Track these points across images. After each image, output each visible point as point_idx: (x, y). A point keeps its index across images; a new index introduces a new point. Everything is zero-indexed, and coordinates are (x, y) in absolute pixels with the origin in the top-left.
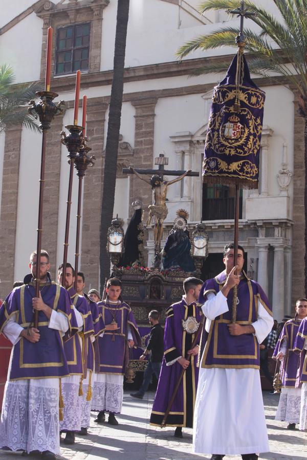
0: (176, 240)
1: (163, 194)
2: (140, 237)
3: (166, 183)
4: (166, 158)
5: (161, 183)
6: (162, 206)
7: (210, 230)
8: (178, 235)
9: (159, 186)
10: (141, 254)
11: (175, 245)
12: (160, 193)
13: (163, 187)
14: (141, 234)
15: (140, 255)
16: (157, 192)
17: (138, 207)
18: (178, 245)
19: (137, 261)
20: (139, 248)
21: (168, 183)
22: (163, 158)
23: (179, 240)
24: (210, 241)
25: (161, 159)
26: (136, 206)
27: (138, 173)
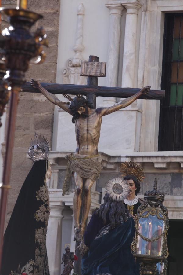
0: (109, 222)
1: (93, 132)
2: (39, 215)
3: (99, 111)
4: (101, 64)
5: (91, 112)
6: (92, 154)
7: (176, 171)
8: (112, 212)
9: (85, 116)
10: (40, 249)
11: (105, 231)
12: (88, 130)
13: (94, 119)
14: (42, 208)
15: (37, 251)
16: (83, 129)
17: (40, 157)
19: (31, 262)
20: (37, 236)
21: (103, 111)
22: (96, 63)
23: (113, 222)
24: (176, 195)
25: (92, 65)
26: (37, 153)
27: (46, 92)
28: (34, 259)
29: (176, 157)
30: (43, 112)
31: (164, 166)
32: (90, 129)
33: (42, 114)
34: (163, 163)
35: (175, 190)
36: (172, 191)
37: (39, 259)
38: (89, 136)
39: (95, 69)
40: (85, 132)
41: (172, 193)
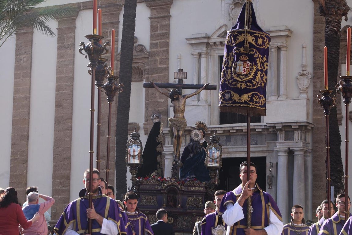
0: (193, 151)
1: (182, 107)
2: (158, 149)
3: (184, 96)
4: (185, 72)
5: (180, 97)
6: (181, 118)
7: (228, 134)
8: (195, 146)
9: (178, 99)
10: (160, 165)
11: (191, 156)
12: (179, 106)
13: (182, 101)
14: (160, 145)
15: (158, 166)
16: (176, 106)
17: (157, 120)
18: (194, 155)
19: (156, 171)
20: (158, 159)
21: (187, 96)
22: (182, 72)
23: (195, 151)
24: (228, 146)
25: (180, 73)
26: (155, 119)
27: (158, 88)
28: (157, 170)
29: (227, 127)
30: (163, 107)
31: (222, 132)
32: (180, 105)
33: (162, 108)
34: (221, 130)
35: (228, 143)
36: (226, 144)
37: (159, 170)
38: (180, 109)
39: (181, 75)
40: (178, 107)
41: (226, 145)
